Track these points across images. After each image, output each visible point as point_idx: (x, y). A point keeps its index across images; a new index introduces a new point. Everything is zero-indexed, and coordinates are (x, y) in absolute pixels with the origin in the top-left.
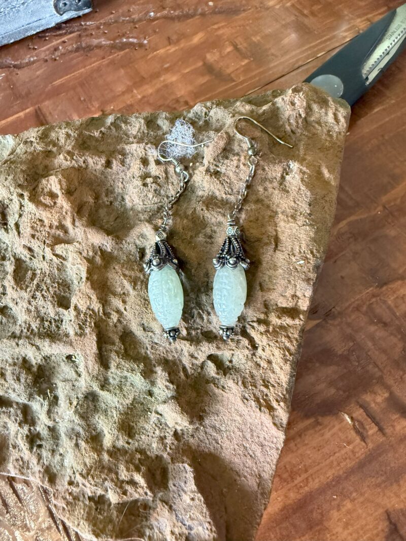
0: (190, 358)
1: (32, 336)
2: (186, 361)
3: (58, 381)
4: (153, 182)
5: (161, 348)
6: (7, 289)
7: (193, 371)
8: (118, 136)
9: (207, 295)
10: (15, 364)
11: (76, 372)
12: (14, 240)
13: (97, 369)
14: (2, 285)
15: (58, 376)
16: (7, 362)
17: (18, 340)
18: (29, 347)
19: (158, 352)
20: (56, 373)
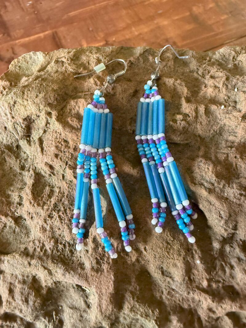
0: (208, 311)
1: (45, 258)
2: (203, 314)
3: (65, 305)
4: (183, 120)
5: (177, 295)
6: (24, 200)
7: (207, 324)
8: (144, 68)
9: (232, 247)
10: (24, 282)
11: (86, 302)
12: (36, 154)
13: (111, 310)
14: (19, 196)
15: (66, 300)
16: (16, 278)
17: (31, 260)
18: (41, 269)
19: (174, 299)
20: (64, 296)
